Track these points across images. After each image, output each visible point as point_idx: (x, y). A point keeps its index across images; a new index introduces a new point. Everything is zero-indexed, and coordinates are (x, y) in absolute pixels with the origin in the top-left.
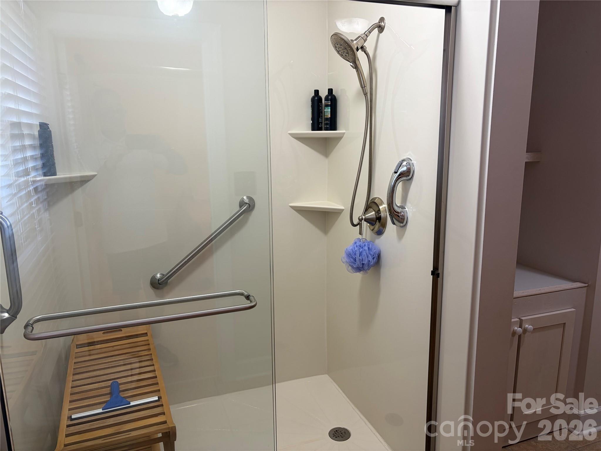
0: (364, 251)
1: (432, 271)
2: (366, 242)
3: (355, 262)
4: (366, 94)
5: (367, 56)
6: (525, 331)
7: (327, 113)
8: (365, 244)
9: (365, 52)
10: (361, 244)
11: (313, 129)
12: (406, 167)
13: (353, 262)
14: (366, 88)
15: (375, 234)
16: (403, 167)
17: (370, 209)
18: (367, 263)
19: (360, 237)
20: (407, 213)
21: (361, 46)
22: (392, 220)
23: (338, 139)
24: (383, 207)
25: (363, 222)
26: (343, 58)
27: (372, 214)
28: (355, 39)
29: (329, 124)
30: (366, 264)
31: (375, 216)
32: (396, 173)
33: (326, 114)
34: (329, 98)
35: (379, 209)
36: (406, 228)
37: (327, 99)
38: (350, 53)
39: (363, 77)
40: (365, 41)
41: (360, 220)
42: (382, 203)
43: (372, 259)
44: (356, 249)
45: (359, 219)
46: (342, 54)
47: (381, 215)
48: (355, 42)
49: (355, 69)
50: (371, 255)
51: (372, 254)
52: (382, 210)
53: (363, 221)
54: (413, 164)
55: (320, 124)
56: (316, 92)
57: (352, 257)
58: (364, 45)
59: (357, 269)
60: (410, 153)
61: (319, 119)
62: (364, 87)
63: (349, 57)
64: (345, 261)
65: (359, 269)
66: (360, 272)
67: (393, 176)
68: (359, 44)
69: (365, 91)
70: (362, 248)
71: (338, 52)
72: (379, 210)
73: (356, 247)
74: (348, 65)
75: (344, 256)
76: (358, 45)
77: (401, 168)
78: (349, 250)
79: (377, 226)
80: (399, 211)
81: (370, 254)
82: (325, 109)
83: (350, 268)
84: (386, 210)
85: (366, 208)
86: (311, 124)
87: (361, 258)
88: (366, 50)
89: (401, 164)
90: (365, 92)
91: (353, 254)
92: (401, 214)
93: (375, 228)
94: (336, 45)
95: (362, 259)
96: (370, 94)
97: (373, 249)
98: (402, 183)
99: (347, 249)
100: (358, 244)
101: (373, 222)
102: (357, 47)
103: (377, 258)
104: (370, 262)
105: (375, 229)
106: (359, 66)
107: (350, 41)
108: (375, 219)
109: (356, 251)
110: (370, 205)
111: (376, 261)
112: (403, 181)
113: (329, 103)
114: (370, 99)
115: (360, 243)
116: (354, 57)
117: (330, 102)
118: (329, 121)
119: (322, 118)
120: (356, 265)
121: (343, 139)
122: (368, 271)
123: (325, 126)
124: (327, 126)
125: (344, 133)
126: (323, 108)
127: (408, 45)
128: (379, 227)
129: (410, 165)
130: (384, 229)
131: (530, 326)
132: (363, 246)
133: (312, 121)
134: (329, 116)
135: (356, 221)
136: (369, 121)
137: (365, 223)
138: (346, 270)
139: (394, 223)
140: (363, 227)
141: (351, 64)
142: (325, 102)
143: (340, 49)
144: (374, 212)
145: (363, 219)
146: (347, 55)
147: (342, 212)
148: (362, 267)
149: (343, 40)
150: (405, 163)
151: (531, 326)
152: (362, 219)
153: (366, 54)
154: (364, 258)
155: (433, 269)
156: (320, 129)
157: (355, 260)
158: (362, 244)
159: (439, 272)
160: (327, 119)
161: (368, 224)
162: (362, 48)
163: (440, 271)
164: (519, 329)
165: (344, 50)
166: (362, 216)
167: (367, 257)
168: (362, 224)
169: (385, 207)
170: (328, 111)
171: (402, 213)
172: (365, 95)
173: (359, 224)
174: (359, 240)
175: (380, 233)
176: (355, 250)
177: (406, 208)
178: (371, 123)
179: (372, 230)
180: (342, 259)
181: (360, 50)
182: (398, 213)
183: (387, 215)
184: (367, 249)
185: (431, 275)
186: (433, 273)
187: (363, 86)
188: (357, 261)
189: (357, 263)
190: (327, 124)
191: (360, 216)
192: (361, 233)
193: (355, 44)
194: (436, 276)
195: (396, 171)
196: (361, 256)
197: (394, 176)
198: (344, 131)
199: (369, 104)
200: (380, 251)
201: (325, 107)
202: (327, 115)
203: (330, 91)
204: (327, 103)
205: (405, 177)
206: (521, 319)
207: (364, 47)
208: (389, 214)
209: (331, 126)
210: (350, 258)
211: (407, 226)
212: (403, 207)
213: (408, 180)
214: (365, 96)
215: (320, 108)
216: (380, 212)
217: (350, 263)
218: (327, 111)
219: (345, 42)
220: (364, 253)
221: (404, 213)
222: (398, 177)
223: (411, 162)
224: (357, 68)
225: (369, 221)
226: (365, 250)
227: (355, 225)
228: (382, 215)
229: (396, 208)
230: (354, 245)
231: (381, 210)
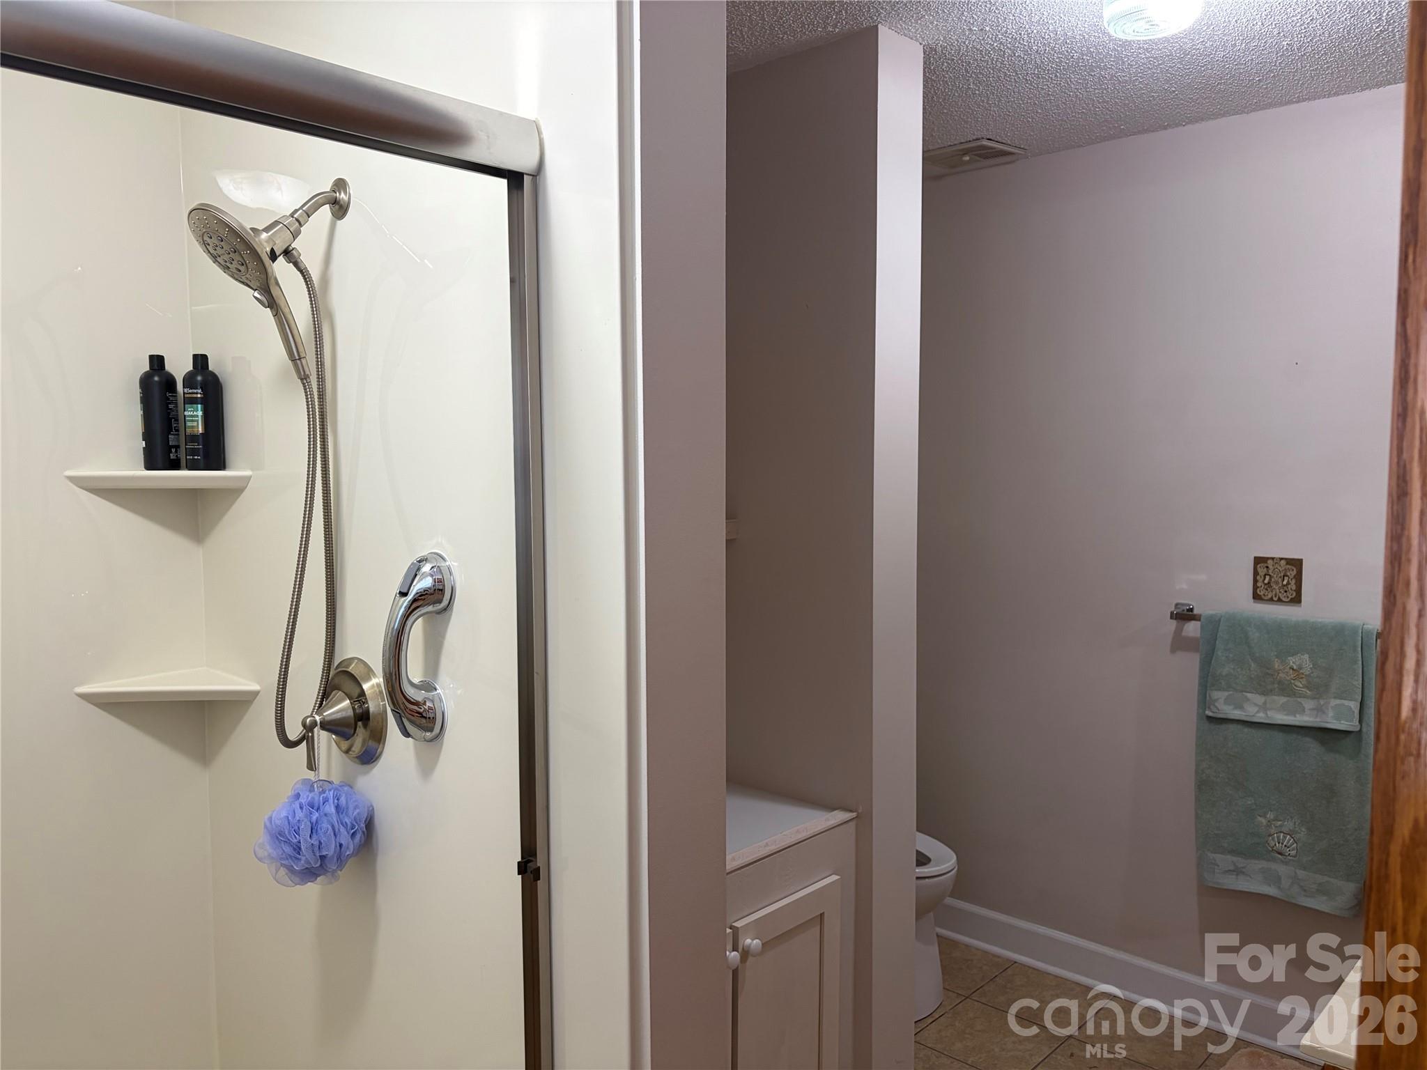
0: (325, 819)
1: (519, 863)
2: (330, 790)
3: (300, 855)
4: (306, 379)
5: (304, 276)
6: (745, 954)
7: (192, 421)
8: (325, 795)
9: (296, 264)
10: (313, 798)
11: (150, 465)
12: (431, 579)
13: (291, 856)
14: (303, 361)
15: (355, 762)
16: (424, 575)
17: (334, 693)
18: (335, 852)
19: (311, 775)
20: (441, 700)
21: (284, 248)
22: (402, 726)
23: (234, 492)
24: (373, 684)
25: (318, 732)
26: (229, 275)
27: (341, 707)
28: (266, 228)
29: (201, 453)
30: (333, 856)
31: (350, 713)
32: (403, 594)
33: (189, 424)
34: (197, 381)
35: (363, 691)
36: (442, 744)
37: (189, 380)
38: (252, 264)
39: (295, 332)
40: (295, 235)
41: (309, 728)
42: (369, 673)
43: (350, 840)
44: (300, 814)
45: (304, 725)
46: (228, 264)
47: (368, 706)
48: (264, 236)
49: (268, 309)
50: (345, 825)
51: (349, 823)
52: (369, 692)
53: (316, 730)
54: (449, 568)
55: (173, 450)
56: (155, 360)
57: (288, 842)
58: (293, 246)
59: (304, 873)
60: (440, 540)
61: (168, 438)
62: (300, 359)
63: (248, 276)
64: (266, 854)
65: (310, 874)
66: (316, 879)
67: (396, 602)
68: (277, 242)
69: (301, 371)
70: (318, 809)
71: (215, 258)
72: (362, 693)
73: (300, 810)
74: (247, 297)
75: (261, 841)
76: (275, 244)
77: (418, 582)
78: (278, 822)
79: (360, 739)
80: (420, 699)
81: (342, 824)
82: (185, 411)
83: (284, 873)
84: (381, 692)
85: (325, 690)
86: (142, 450)
87: (315, 842)
88: (299, 260)
89: (419, 569)
90: (302, 373)
91: (289, 833)
92: (426, 707)
93: (355, 746)
94: (206, 238)
95: (320, 843)
96: (318, 378)
97: (351, 807)
98: (424, 621)
99: (270, 819)
100: (303, 800)
101: (346, 730)
102: (272, 250)
103: (363, 832)
104: (343, 849)
105: (353, 749)
106: (282, 303)
107: (249, 233)
108: (353, 721)
109: (299, 821)
110: (336, 681)
111: (360, 841)
112: (425, 616)
113: (197, 393)
114: (319, 392)
115: (311, 795)
116: (263, 276)
117: (200, 391)
118: (201, 442)
119: (178, 435)
120: (302, 862)
121: (244, 493)
122: (339, 872)
123: (188, 457)
124: (196, 457)
125: (249, 478)
126: (179, 409)
127: (416, 258)
128: (364, 741)
129: (442, 574)
130: (381, 745)
131: (755, 942)
132: (322, 803)
133: (144, 442)
134: (200, 430)
135: (294, 732)
136: (319, 452)
137: (324, 734)
138: (272, 878)
139: (406, 734)
140: (318, 747)
141: (256, 294)
142: (186, 390)
143: (219, 251)
144: (348, 702)
145: (317, 725)
146: (242, 268)
147: (254, 700)
148: (321, 865)
149: (228, 226)
150: (426, 568)
151: (757, 940)
152: (314, 724)
153: (301, 272)
154: (323, 839)
155: (522, 858)
156: (175, 465)
157: (298, 849)
158: (317, 798)
159: (538, 865)
160: (193, 438)
161: (334, 736)
162: (287, 253)
163: (540, 861)
164: (734, 955)
165: (232, 255)
166: (312, 716)
167: (335, 834)
168: (316, 738)
169: (378, 685)
170: (197, 416)
171: (429, 704)
172: (302, 379)
173: (307, 737)
174: (310, 785)
175: (368, 758)
176: (298, 818)
177: (438, 687)
178: (325, 455)
179: (347, 752)
180: (257, 849)
181: (281, 260)
182: (417, 704)
183: (384, 706)
184: (333, 810)
185: (519, 874)
186: (522, 868)
187: (295, 357)
188: (303, 850)
189: (303, 858)
190: (194, 452)
191: (308, 717)
192: (311, 765)
193: (263, 243)
194: (532, 876)
195: (405, 591)
196: (314, 836)
197: (400, 604)
198: (247, 473)
199: (316, 403)
200: (371, 808)
201: (184, 404)
202: (193, 427)
203: (201, 361)
204: (190, 393)
205: (429, 604)
206: (734, 927)
207: (294, 252)
208: (392, 710)
209: (206, 456)
210: (280, 842)
211: (445, 737)
212: (428, 687)
213: (439, 612)
214: (304, 384)
215: (171, 406)
216: (366, 699)
217: (281, 859)
218: (192, 416)
219: (234, 232)
220: (325, 825)
221: (433, 701)
222: (409, 608)
223: (442, 564)
224: (275, 307)
225: (333, 728)
226: (326, 815)
227: (289, 744)
228: (372, 706)
229: (411, 692)
230: (291, 803)
231: (366, 693)
